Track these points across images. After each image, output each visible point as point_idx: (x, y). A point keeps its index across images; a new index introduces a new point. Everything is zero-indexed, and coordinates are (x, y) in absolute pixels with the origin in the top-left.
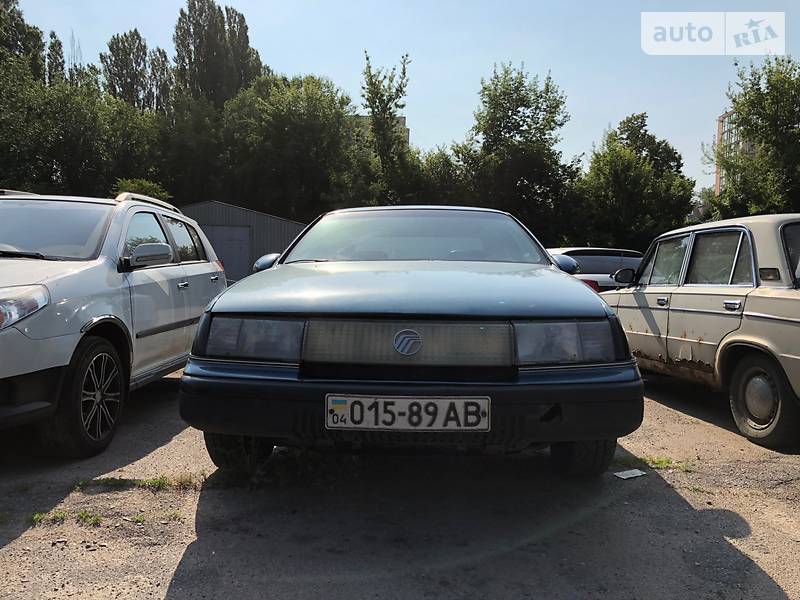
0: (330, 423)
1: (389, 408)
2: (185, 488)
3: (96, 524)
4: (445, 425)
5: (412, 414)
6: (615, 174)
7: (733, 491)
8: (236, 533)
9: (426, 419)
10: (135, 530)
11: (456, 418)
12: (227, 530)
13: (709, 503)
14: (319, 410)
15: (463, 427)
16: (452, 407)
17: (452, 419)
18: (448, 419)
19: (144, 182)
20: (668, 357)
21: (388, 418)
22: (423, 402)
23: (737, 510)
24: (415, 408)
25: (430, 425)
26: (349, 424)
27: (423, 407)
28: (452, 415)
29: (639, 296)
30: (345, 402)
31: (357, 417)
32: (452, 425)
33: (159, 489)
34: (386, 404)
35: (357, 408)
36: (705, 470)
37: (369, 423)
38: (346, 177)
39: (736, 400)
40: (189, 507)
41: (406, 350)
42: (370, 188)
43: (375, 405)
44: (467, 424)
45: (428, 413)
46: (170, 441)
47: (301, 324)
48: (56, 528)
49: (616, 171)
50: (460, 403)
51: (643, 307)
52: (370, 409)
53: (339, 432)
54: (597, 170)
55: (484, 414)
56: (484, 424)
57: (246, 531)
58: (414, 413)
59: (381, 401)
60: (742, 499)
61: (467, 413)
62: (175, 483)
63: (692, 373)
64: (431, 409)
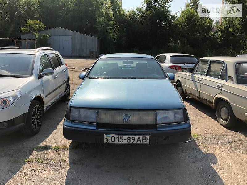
0: (106, 141)
1: (122, 138)
2: (64, 149)
3: (42, 163)
4: (137, 142)
5: (128, 140)
6: (188, 18)
7: (214, 146)
8: (80, 165)
9: (132, 141)
10: (52, 165)
11: (140, 141)
12: (77, 164)
13: (207, 151)
14: (103, 138)
15: (142, 143)
16: (139, 138)
17: (139, 141)
18: (138, 141)
19: (36, 21)
20: (200, 97)
21: (122, 140)
22: (131, 137)
23: (214, 153)
24: (129, 138)
25: (133, 142)
26: (111, 142)
27: (131, 138)
28: (139, 140)
29: (192, 77)
30: (110, 136)
31: (113, 140)
32: (139, 142)
33: (57, 150)
34: (121, 137)
35: (113, 138)
36: (207, 139)
37: (116, 141)
38: (101, 19)
39: (218, 113)
40: (66, 156)
41: (126, 120)
42: (110, 23)
43: (118, 137)
44: (143, 142)
45: (133, 139)
46: (57, 127)
47: (97, 111)
48: (31, 164)
49: (188, 17)
50: (141, 137)
51: (193, 80)
52: (116, 138)
53: (108, 144)
54: (182, 17)
55: (148, 139)
56: (148, 142)
57: (83, 164)
58: (129, 139)
59: (120, 136)
60: (216, 149)
61: (143, 139)
62: (61, 148)
63: (206, 103)
64: (133, 138)
